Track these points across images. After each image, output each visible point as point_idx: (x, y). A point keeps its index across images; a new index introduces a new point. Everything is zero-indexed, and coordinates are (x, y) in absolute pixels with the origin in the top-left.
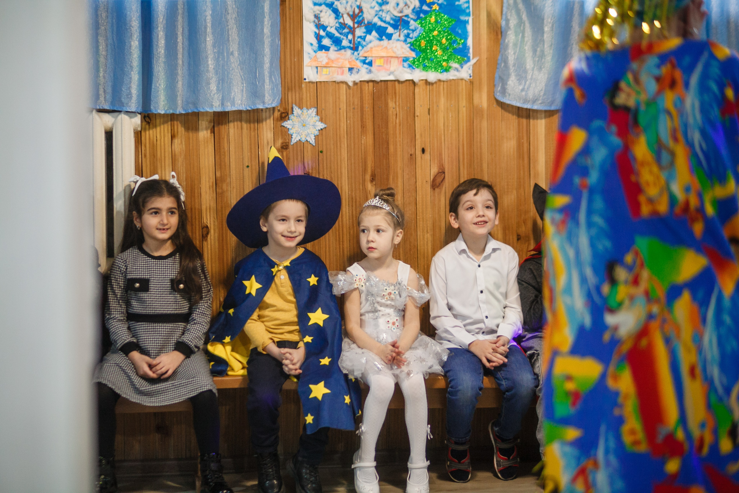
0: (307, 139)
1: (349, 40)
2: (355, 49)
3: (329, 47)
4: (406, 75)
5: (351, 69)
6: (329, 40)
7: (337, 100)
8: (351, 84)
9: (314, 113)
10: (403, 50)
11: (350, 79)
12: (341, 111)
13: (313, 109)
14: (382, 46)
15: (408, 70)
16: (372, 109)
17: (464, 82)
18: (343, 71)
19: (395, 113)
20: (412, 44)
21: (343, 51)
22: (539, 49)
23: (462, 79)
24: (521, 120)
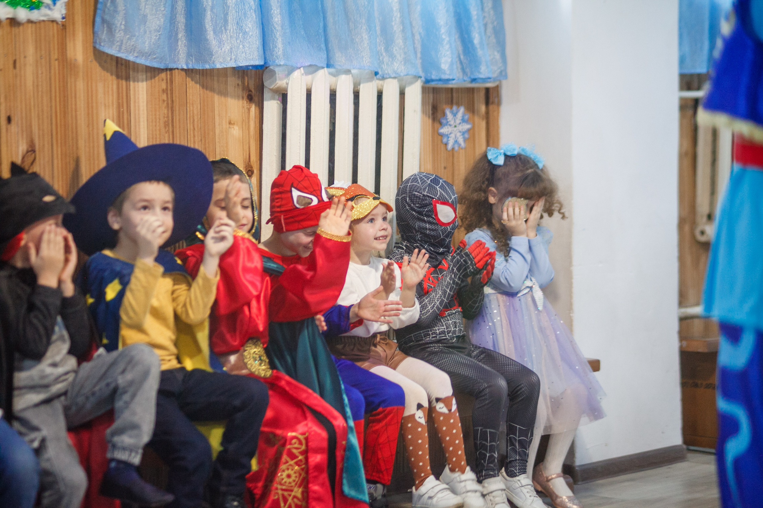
17: (56, 24)
23: (53, 21)
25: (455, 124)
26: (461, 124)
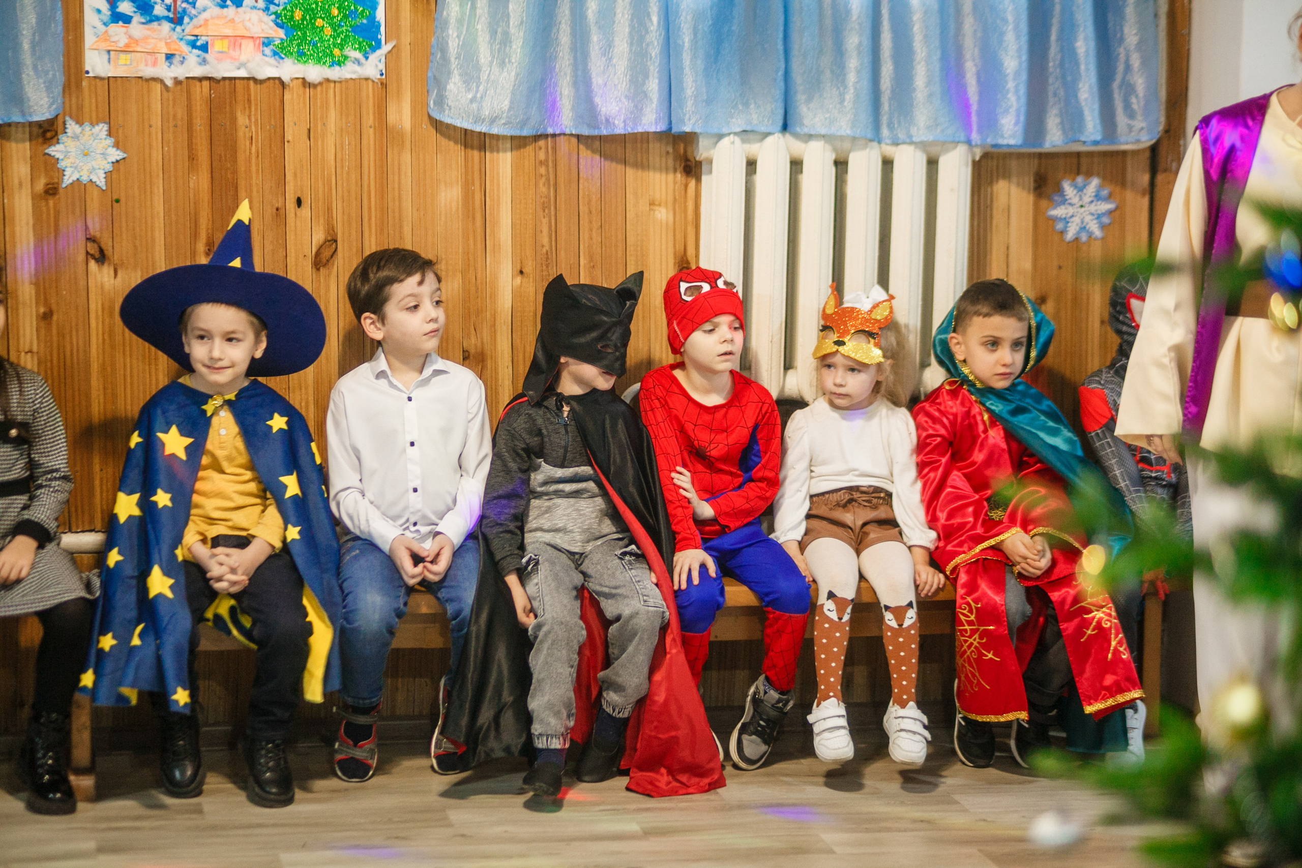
0: (91, 177)
1: (167, 5)
2: (177, 20)
3: (132, 17)
4: (267, 68)
5: (169, 57)
6: (131, 4)
7: (146, 110)
8: (169, 83)
9: (104, 133)
10: (264, 26)
11: (169, 73)
12: (153, 129)
13: (101, 125)
14: (226, 17)
15: (272, 61)
16: (208, 128)
17: (370, 83)
18: (156, 59)
19: (248, 135)
20: (278, 16)
21: (156, 23)
22: (499, 30)
23: (367, 79)
24: (470, 152)
25: (1080, 203)
26: (1094, 204)
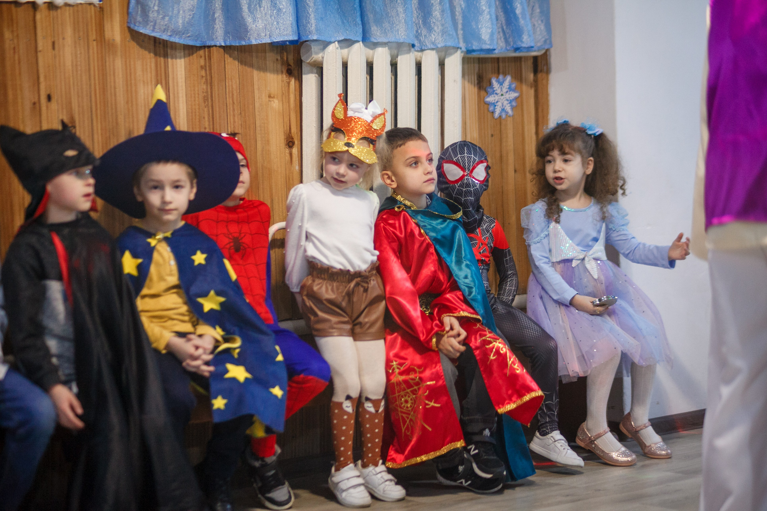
17: (93, 7)
19: (12, 46)
23: (91, 4)
25: (502, 93)
26: (508, 93)
